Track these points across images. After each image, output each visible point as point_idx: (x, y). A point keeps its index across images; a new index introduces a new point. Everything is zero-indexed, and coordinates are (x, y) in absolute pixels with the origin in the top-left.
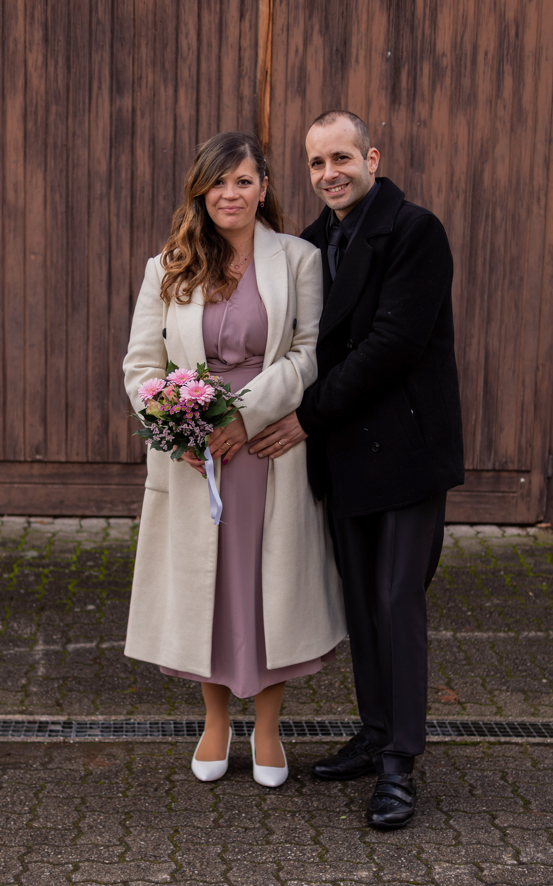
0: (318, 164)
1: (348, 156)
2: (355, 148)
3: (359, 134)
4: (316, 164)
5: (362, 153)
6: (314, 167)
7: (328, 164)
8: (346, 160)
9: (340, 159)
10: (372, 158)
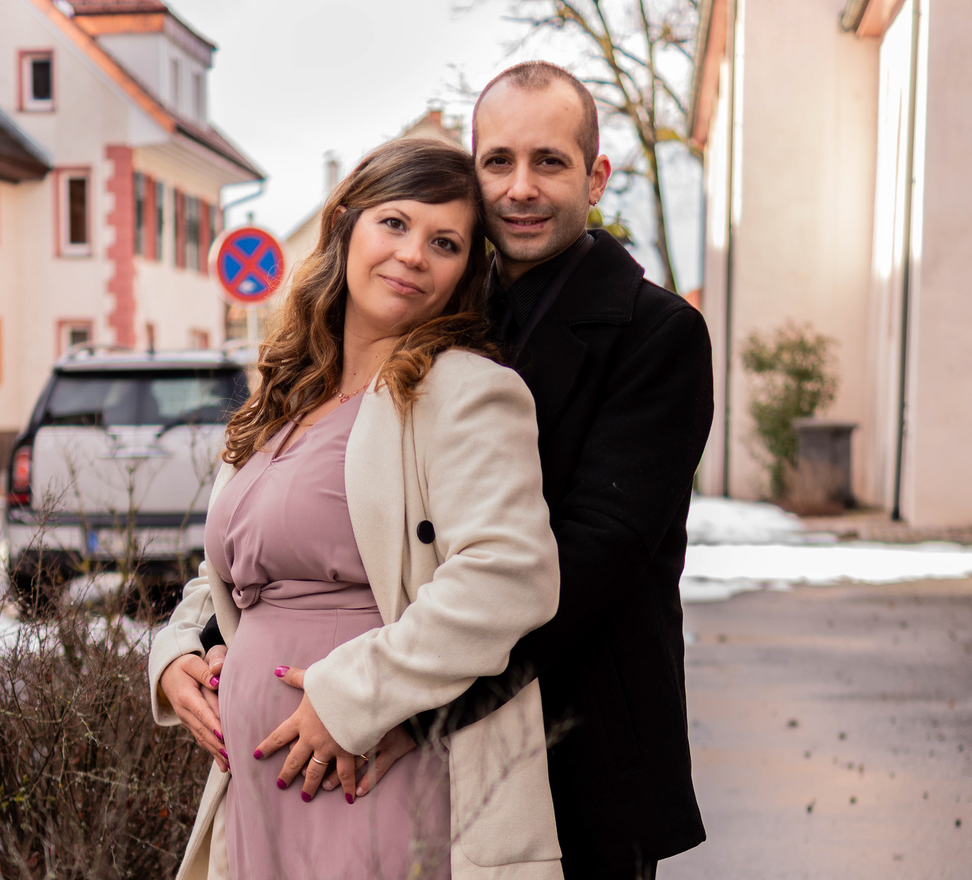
0: (497, 162)
1: (565, 160)
2: (577, 147)
3: (587, 122)
4: (494, 162)
5: (586, 158)
6: (489, 167)
7: (522, 167)
8: (556, 167)
9: (544, 163)
10: (597, 173)
